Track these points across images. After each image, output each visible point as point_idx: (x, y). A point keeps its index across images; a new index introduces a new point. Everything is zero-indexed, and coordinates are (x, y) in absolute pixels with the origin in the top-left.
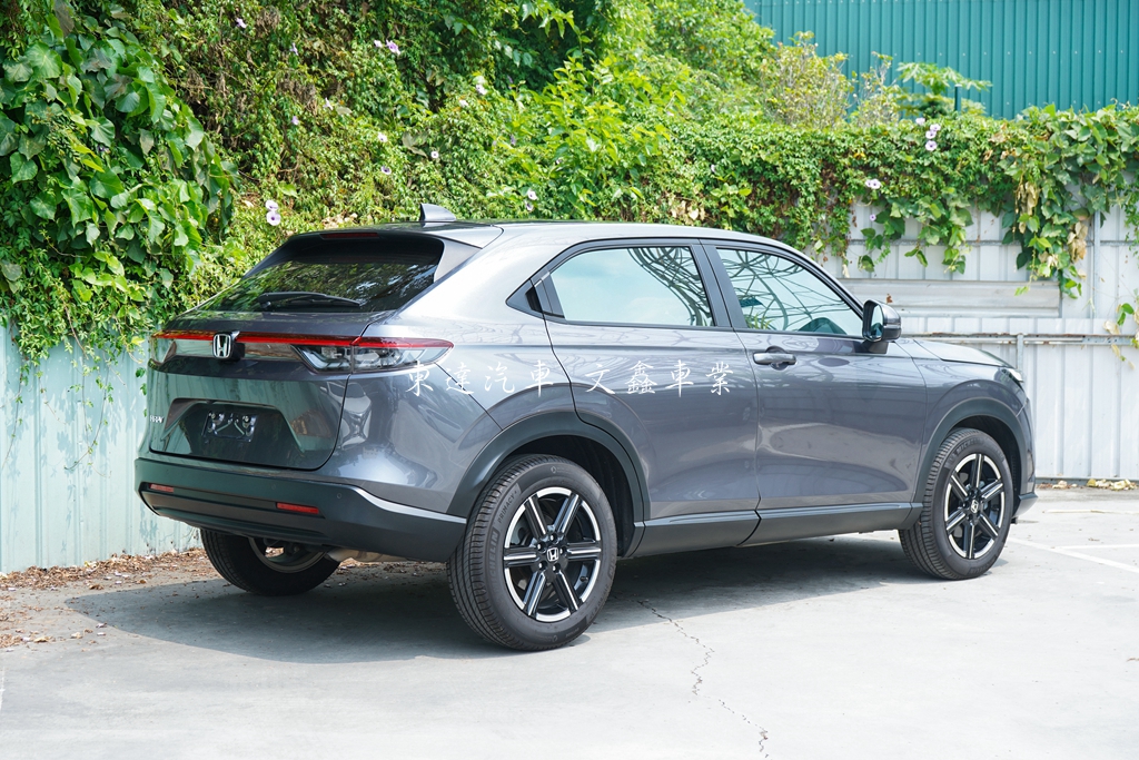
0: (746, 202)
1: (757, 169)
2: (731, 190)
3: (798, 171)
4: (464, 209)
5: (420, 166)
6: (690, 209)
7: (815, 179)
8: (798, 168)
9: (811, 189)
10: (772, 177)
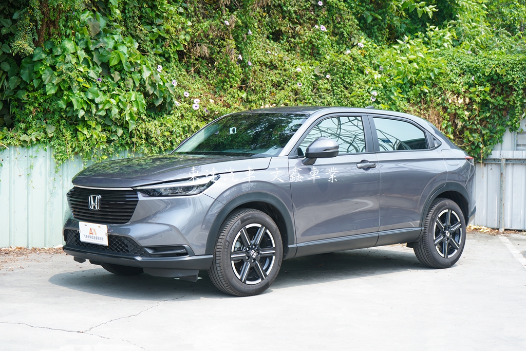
0: (489, 94)
1: (495, 77)
2: (481, 88)
3: (513, 78)
4: (339, 101)
5: (320, 82)
6: (459, 98)
7: (523, 82)
8: (513, 76)
9: (521, 87)
10: (502, 81)
